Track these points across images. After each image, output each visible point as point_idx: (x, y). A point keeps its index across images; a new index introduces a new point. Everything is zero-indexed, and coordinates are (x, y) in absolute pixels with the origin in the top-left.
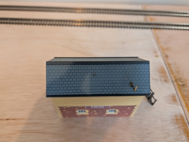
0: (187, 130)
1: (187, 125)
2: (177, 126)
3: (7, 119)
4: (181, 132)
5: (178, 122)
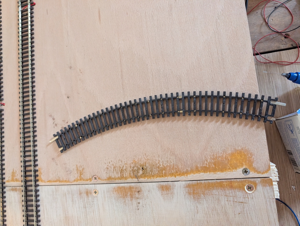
0: (205, 185)
1: (199, 183)
2: (202, 195)
4: (209, 193)
5: (197, 193)
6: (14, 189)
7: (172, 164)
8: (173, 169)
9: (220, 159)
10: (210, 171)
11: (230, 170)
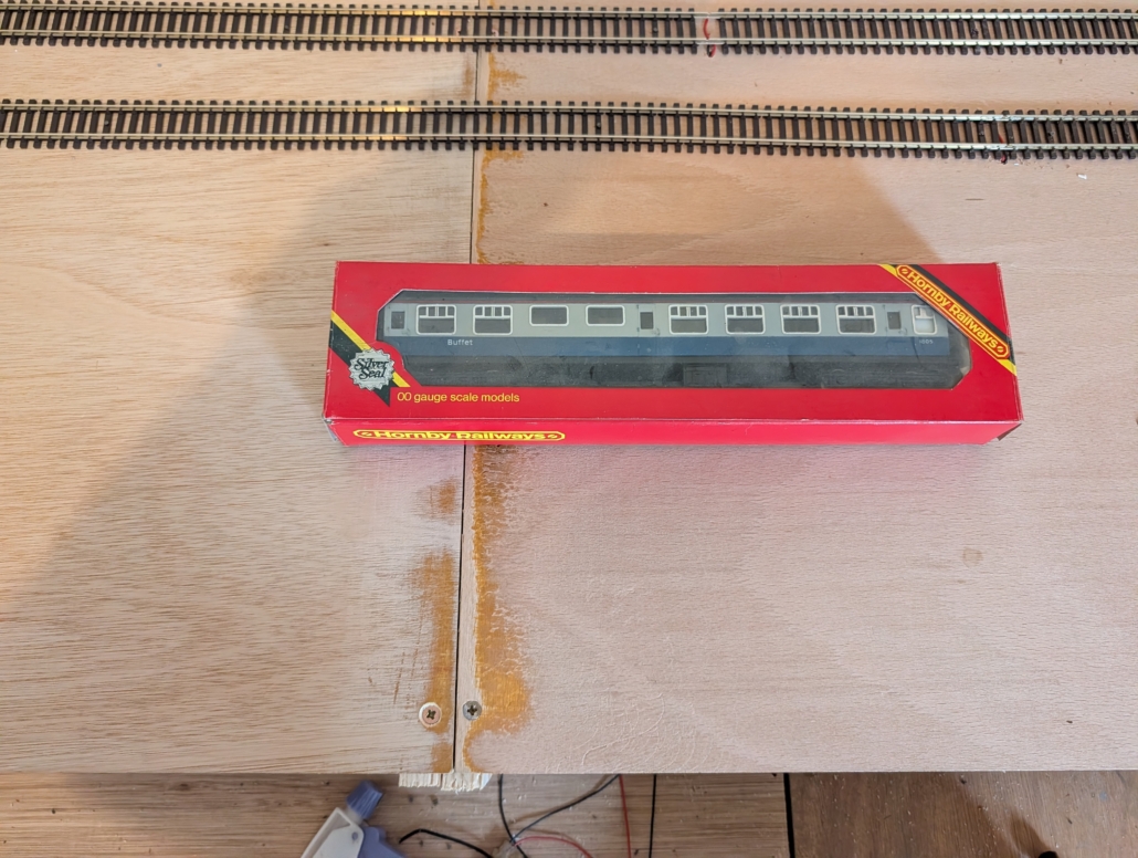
0: (445, 603)
1: (453, 588)
4: (427, 610)
5: (427, 578)
6: (470, 77)
7: (507, 522)
8: (494, 523)
9: (510, 649)
10: (481, 618)
11: (479, 670)
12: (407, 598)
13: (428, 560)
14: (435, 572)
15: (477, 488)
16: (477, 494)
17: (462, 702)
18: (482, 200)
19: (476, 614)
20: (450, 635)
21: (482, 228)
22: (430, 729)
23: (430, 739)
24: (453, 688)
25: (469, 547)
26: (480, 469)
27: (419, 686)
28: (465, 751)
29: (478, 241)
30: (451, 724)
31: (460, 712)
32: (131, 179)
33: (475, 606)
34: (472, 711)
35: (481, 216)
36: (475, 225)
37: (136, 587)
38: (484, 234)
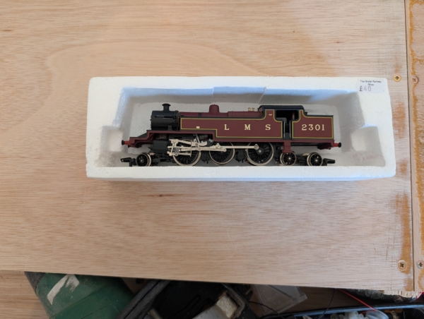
0: (406, 216)
1: (409, 210)
2: (395, 211)
3: (161, 196)
4: (398, 219)
5: (397, 204)
10: (422, 224)
11: (423, 247)
12: (388, 213)
13: (397, 196)
14: (401, 202)
15: (417, 164)
16: (418, 167)
17: (416, 260)
18: (411, 24)
19: (420, 222)
20: (409, 230)
21: (412, 38)
22: (403, 272)
23: (403, 276)
24: (412, 255)
25: (415, 192)
26: (418, 155)
27: (396, 253)
28: (419, 282)
29: (410, 45)
30: (412, 270)
31: (416, 265)
32: (241, 4)
33: (420, 219)
34: (421, 265)
35: (411, 32)
36: (408, 36)
37: (265, 202)
38: (413, 41)
